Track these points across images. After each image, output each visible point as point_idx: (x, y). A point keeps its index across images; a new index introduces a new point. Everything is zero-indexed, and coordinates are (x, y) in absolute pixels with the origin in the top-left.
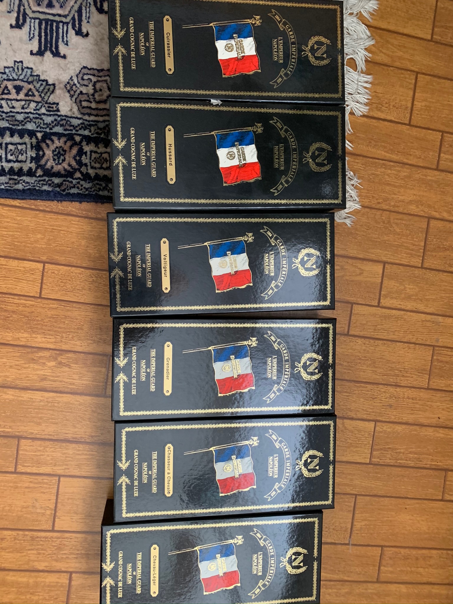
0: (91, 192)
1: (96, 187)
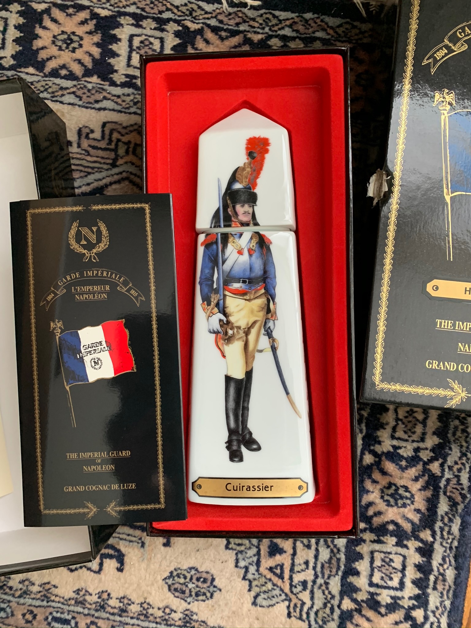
0: (467, 448)
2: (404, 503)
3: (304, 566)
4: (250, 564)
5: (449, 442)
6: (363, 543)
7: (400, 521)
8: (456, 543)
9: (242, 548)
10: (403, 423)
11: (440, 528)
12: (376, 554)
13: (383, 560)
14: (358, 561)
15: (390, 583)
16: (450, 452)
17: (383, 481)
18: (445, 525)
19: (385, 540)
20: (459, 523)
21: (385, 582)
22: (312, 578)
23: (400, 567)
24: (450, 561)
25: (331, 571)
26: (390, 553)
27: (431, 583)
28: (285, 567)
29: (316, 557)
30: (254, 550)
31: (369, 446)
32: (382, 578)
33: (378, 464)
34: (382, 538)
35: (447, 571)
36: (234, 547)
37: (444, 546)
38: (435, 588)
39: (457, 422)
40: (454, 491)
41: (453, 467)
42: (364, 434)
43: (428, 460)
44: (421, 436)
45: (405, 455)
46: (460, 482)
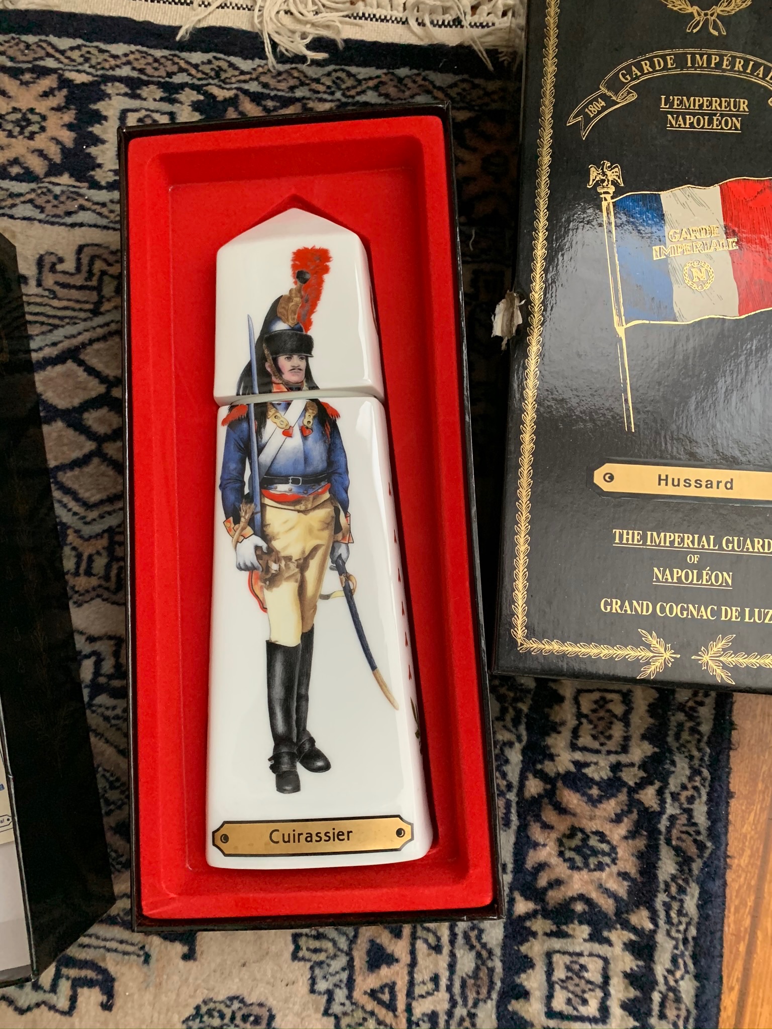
0: (702, 760)
1: (688, 742)
2: (600, 863)
3: (430, 986)
4: (336, 985)
5: (671, 751)
6: (531, 939)
7: (594, 895)
8: (693, 932)
9: (322, 957)
10: (590, 722)
11: (665, 904)
12: (556, 958)
13: (568, 968)
14: (525, 971)
15: (584, 1011)
16: (673, 769)
17: (562, 825)
18: (673, 898)
19: (570, 932)
20: (697, 894)
21: (575, 1009)
22: (446, 1006)
23: (597, 978)
24: (685, 964)
25: (478, 993)
26: (580, 954)
27: (656, 1007)
28: (397, 988)
29: (452, 967)
30: (343, 960)
31: (534, 765)
32: (569, 1002)
33: (550, 795)
34: (564, 927)
35: (681, 983)
36: (308, 955)
37: (673, 938)
38: (662, 1016)
39: (681, 716)
40: (684, 836)
41: (678, 794)
42: (524, 743)
43: (636, 783)
44: (622, 743)
45: (597, 778)
46: (693, 821)
